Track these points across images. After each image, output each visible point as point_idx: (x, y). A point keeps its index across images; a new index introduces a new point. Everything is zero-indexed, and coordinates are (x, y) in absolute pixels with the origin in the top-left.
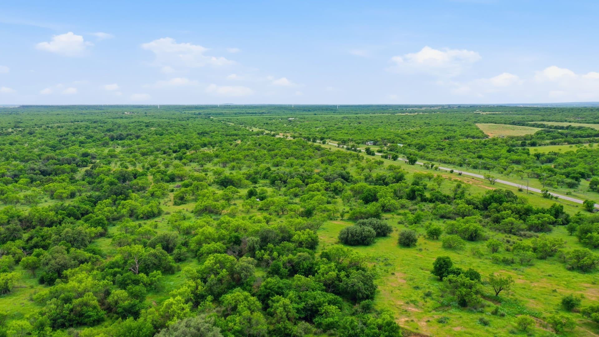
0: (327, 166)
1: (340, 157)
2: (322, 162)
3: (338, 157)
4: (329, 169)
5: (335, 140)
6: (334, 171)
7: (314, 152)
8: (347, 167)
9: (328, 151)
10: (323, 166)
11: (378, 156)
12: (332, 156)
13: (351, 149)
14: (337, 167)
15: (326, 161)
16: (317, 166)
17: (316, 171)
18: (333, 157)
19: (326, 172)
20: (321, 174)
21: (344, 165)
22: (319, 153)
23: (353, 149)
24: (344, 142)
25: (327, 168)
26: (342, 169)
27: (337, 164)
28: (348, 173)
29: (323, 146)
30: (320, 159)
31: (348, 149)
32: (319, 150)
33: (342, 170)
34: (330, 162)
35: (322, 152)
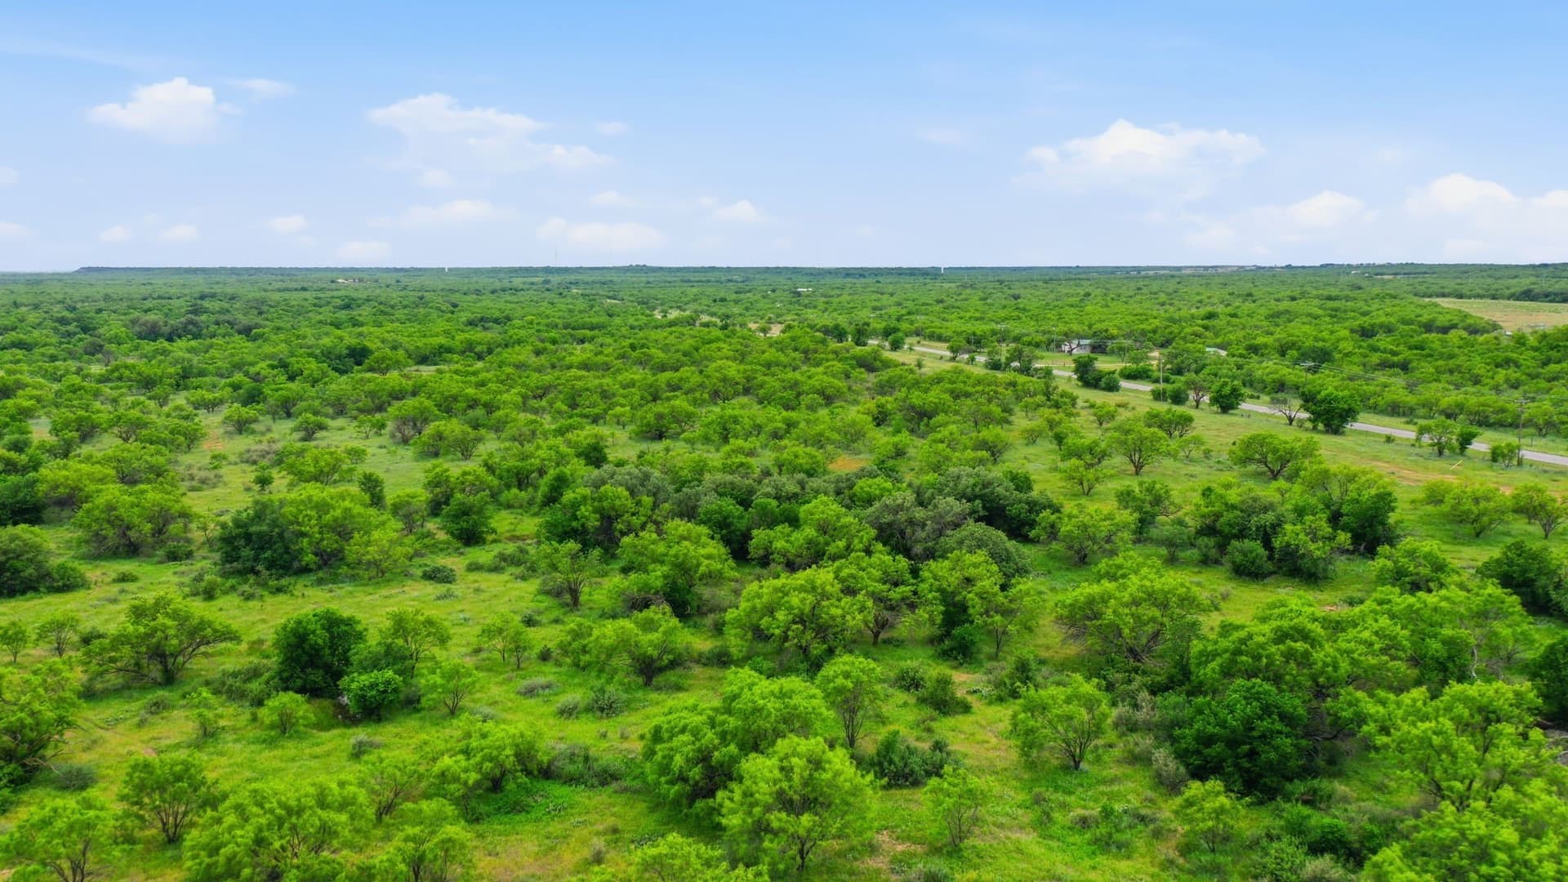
0: (904, 437)
1: (967, 395)
2: (880, 419)
3: (956, 395)
4: (911, 452)
5: (940, 338)
6: (936, 468)
7: (848, 377)
8: (1007, 446)
9: (911, 371)
10: (883, 439)
11: (1138, 397)
12: (926, 391)
13: (1007, 365)
14: (952, 444)
15: (899, 416)
16: (852, 438)
17: (844, 465)
18: (934, 396)
19: (890, 473)
20: (863, 486)
21: (989, 433)
22: (872, 379)
23: (1016, 364)
24: (976, 342)
25: (900, 453)
26: (984, 454)
27: (953, 427)
28: (1022, 483)
29: (888, 355)
30: (871, 405)
31: (995, 366)
32: (871, 369)
33: (981, 462)
34: (920, 418)
35: (885, 375)
